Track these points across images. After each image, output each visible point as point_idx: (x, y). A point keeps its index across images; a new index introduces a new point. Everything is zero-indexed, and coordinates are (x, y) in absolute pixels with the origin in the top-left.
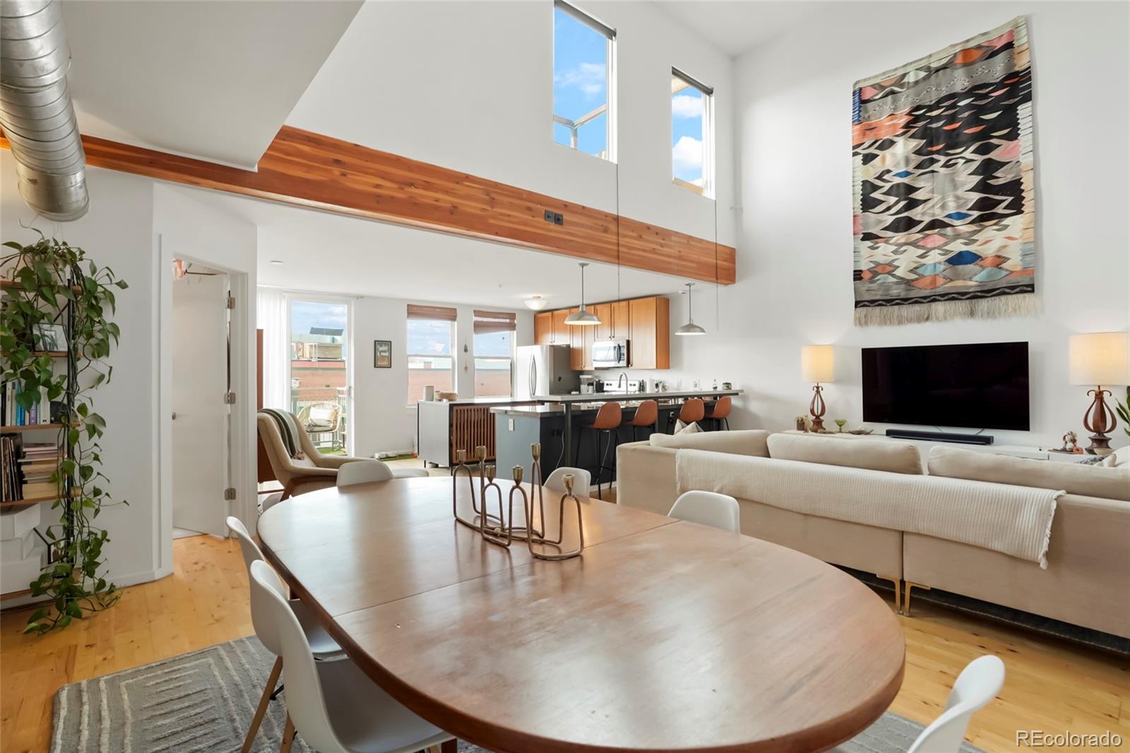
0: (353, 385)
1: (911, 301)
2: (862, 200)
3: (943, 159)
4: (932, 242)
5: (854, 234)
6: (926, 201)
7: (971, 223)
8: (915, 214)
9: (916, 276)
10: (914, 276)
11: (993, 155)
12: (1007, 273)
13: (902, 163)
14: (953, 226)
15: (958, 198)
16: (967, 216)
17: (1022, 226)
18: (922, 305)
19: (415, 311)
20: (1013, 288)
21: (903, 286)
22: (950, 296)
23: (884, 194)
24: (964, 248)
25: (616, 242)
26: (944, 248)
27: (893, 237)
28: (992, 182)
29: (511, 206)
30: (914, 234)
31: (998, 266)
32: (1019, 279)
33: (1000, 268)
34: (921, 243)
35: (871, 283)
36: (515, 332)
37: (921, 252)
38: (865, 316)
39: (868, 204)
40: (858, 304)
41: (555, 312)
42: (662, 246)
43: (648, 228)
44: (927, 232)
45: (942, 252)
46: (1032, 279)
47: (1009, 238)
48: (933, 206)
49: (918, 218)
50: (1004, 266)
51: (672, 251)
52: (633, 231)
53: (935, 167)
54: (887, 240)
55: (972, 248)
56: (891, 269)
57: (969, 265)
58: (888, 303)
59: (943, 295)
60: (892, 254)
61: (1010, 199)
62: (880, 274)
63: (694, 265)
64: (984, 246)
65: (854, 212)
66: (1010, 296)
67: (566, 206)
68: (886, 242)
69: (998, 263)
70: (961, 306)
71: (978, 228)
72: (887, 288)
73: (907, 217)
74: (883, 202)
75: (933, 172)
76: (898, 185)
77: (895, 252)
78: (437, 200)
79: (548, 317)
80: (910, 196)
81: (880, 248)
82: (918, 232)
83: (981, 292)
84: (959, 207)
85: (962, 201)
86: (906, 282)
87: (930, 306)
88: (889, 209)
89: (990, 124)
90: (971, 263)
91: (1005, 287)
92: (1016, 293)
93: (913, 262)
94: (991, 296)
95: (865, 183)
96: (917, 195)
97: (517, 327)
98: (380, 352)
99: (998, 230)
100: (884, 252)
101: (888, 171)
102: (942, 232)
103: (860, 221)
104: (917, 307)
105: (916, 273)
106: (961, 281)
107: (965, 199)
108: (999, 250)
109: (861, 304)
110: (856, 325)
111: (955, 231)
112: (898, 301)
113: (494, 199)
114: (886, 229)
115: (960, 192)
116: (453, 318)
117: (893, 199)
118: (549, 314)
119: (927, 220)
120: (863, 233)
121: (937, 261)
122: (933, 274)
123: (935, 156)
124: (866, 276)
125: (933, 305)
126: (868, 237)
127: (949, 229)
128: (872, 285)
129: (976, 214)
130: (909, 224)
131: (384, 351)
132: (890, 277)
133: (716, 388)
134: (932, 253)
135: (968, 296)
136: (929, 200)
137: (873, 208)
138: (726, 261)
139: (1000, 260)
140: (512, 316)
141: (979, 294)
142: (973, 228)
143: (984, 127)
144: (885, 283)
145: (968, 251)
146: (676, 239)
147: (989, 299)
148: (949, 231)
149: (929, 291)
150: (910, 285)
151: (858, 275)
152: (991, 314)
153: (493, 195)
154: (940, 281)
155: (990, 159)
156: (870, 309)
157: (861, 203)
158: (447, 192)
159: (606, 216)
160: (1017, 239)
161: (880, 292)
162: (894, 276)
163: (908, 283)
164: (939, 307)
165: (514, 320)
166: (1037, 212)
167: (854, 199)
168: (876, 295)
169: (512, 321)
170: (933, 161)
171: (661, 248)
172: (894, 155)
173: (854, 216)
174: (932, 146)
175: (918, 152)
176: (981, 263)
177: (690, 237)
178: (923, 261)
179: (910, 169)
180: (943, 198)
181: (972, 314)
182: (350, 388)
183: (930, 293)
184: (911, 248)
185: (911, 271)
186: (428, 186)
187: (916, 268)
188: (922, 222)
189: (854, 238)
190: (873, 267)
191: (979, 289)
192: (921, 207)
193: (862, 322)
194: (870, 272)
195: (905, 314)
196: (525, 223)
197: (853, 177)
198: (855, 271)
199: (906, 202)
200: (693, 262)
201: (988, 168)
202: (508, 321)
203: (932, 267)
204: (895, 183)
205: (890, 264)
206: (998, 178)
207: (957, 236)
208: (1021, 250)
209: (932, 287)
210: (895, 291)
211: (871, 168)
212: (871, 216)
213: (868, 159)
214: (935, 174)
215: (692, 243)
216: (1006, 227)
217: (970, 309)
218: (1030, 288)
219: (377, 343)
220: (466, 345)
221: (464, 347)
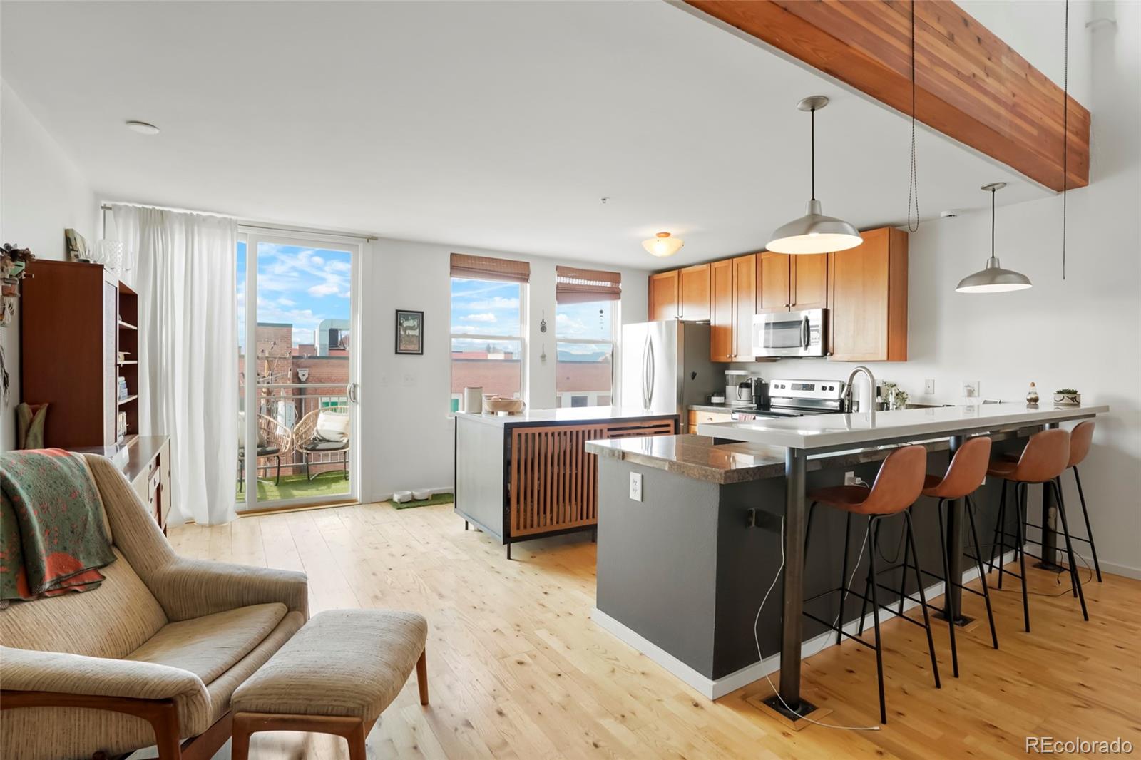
0: (358, 382)
19: (462, 263)
36: (619, 302)
41: (683, 270)
42: (986, 72)
79: (673, 277)
97: (622, 295)
98: (405, 329)
116: (525, 278)
118: (675, 273)
131: (412, 328)
133: (1034, 401)
138: (1078, 135)
140: (615, 277)
165: (619, 282)
169: (614, 285)
171: (986, 79)
182: (355, 386)
202: (608, 284)
219: (400, 315)
220: (543, 321)
221: (540, 324)
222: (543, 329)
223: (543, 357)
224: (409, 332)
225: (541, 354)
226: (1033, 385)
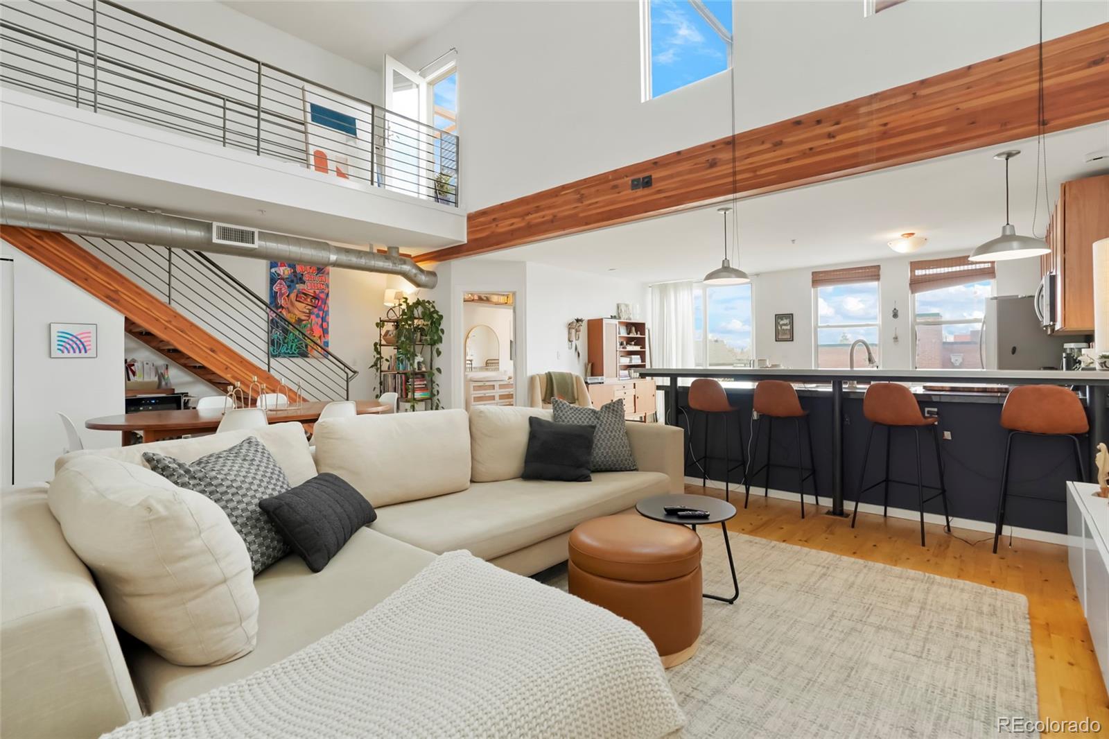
19: (820, 278)
25: (731, 171)
29: (598, 193)
36: (995, 280)
42: (831, 136)
43: (797, 122)
51: (861, 132)
52: (763, 143)
67: (656, 163)
78: (543, 217)
98: (782, 326)
116: (875, 278)
131: (786, 325)
146: (875, 106)
153: (583, 192)
159: (713, 146)
171: (832, 141)
196: (613, 203)
215: (929, 91)
219: (779, 317)
220: (895, 309)
221: (892, 312)
222: (895, 315)
223: (896, 338)
224: (784, 327)
225: (894, 336)
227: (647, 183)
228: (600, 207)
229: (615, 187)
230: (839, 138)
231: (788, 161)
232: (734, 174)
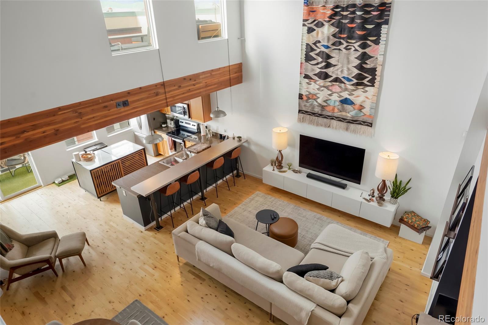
1: (323, 116)
2: (305, 55)
3: (345, 44)
4: (335, 89)
5: (300, 73)
6: (335, 65)
7: (353, 85)
8: (330, 71)
9: (327, 105)
10: (325, 104)
11: (367, 50)
12: (364, 114)
13: (326, 40)
14: (345, 83)
15: (349, 69)
16: (352, 81)
17: (372, 94)
18: (327, 119)
20: (364, 122)
21: (320, 108)
22: (339, 119)
23: (316, 54)
24: (348, 97)
25: (165, 97)
26: (340, 94)
27: (319, 81)
28: (364, 66)
29: (93, 111)
30: (328, 83)
31: (360, 110)
32: (367, 119)
33: (361, 111)
34: (330, 88)
35: (306, 102)
37: (330, 92)
38: (303, 118)
39: (308, 58)
40: (300, 111)
42: (194, 85)
43: (184, 79)
44: (333, 83)
45: (338, 95)
46: (372, 121)
47: (367, 97)
48: (338, 70)
49: (330, 74)
50: (362, 110)
51: (201, 84)
52: (175, 86)
53: (342, 47)
54: (315, 81)
55: (351, 98)
56: (316, 97)
57: (349, 106)
58: (313, 114)
59: (337, 118)
60: (317, 90)
61: (371, 77)
62: (311, 99)
63: (216, 86)
64: (356, 98)
65: (301, 61)
66: (362, 126)
67: (129, 93)
68: (315, 82)
69: (360, 109)
70: (343, 125)
71: (355, 89)
72: (313, 107)
73: (325, 72)
74: (315, 59)
75: (340, 50)
76: (323, 52)
77: (318, 89)
78: (44, 132)
80: (328, 61)
81: (312, 85)
82: (329, 82)
83: (352, 120)
84: (349, 75)
85: (350, 72)
86: (321, 106)
87: (331, 121)
88: (318, 64)
89: (369, 32)
90: (350, 105)
91: (362, 121)
92: (365, 125)
93: (326, 97)
94: (356, 124)
95: (308, 45)
96: (332, 61)
99: (363, 92)
100: (313, 87)
101: (319, 42)
102: (340, 85)
103: (304, 67)
104: (325, 120)
105: (326, 103)
106: (344, 113)
107: (352, 71)
108: (362, 103)
109: (301, 112)
110: (298, 121)
111: (345, 86)
112: (317, 115)
113: (81, 113)
114: (315, 75)
115: (350, 66)
117: (320, 60)
119: (334, 76)
120: (305, 74)
121: (336, 99)
122: (333, 106)
123: (342, 41)
124: (305, 98)
125: (332, 121)
126: (306, 77)
127: (343, 84)
128: (306, 103)
129: (355, 81)
130: (326, 76)
132: (315, 101)
134: (334, 94)
135: (346, 121)
136: (336, 65)
137: (311, 61)
138: (236, 73)
139: (361, 108)
141: (351, 121)
142: (353, 88)
143: (366, 32)
144: (312, 104)
145: (349, 99)
146: (203, 76)
147: (355, 125)
148: (343, 85)
149: (331, 114)
150: (323, 108)
151: (301, 96)
152: (354, 132)
153: (80, 111)
154: (336, 110)
155: (365, 53)
156: (305, 115)
157: (305, 56)
158: (49, 124)
159: (156, 86)
160: (370, 99)
161: (310, 108)
162: (317, 101)
163: (323, 107)
164: (334, 123)
166: (380, 89)
167: (302, 53)
168: (308, 109)
170: (341, 43)
171: (194, 87)
172: (323, 33)
173: (301, 63)
174: (341, 34)
175: (334, 36)
176: (354, 106)
177: (212, 70)
178: (330, 97)
179: (329, 45)
180: (342, 67)
181: (347, 129)
183: (332, 114)
184: (325, 89)
185: (324, 101)
186: (35, 127)
187: (327, 100)
188: (332, 76)
189: (300, 76)
190: (308, 95)
191: (351, 119)
192: (332, 68)
193: (301, 121)
194: (306, 97)
195: (320, 122)
197: (302, 39)
198: (299, 94)
199: (326, 63)
200: (215, 84)
201: (364, 57)
203: (334, 102)
204: (322, 50)
205: (315, 95)
206: (367, 64)
207: (346, 89)
208: (370, 105)
209: (332, 112)
210: (316, 110)
211: (311, 37)
212: (309, 66)
213: (310, 30)
214: (341, 51)
215: (213, 73)
216: (367, 91)
217: (346, 127)
218: (370, 125)
226: (234, 134)
227: (125, 104)
228: (97, 120)
229: (105, 107)
230: (197, 86)
231: (183, 93)
232: (166, 99)
